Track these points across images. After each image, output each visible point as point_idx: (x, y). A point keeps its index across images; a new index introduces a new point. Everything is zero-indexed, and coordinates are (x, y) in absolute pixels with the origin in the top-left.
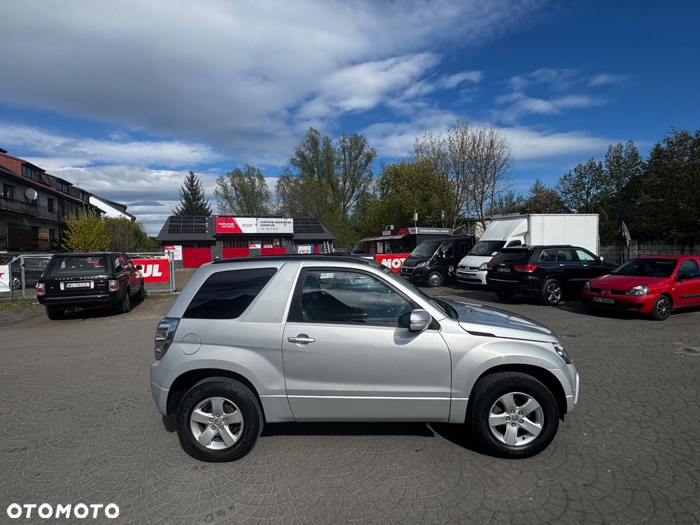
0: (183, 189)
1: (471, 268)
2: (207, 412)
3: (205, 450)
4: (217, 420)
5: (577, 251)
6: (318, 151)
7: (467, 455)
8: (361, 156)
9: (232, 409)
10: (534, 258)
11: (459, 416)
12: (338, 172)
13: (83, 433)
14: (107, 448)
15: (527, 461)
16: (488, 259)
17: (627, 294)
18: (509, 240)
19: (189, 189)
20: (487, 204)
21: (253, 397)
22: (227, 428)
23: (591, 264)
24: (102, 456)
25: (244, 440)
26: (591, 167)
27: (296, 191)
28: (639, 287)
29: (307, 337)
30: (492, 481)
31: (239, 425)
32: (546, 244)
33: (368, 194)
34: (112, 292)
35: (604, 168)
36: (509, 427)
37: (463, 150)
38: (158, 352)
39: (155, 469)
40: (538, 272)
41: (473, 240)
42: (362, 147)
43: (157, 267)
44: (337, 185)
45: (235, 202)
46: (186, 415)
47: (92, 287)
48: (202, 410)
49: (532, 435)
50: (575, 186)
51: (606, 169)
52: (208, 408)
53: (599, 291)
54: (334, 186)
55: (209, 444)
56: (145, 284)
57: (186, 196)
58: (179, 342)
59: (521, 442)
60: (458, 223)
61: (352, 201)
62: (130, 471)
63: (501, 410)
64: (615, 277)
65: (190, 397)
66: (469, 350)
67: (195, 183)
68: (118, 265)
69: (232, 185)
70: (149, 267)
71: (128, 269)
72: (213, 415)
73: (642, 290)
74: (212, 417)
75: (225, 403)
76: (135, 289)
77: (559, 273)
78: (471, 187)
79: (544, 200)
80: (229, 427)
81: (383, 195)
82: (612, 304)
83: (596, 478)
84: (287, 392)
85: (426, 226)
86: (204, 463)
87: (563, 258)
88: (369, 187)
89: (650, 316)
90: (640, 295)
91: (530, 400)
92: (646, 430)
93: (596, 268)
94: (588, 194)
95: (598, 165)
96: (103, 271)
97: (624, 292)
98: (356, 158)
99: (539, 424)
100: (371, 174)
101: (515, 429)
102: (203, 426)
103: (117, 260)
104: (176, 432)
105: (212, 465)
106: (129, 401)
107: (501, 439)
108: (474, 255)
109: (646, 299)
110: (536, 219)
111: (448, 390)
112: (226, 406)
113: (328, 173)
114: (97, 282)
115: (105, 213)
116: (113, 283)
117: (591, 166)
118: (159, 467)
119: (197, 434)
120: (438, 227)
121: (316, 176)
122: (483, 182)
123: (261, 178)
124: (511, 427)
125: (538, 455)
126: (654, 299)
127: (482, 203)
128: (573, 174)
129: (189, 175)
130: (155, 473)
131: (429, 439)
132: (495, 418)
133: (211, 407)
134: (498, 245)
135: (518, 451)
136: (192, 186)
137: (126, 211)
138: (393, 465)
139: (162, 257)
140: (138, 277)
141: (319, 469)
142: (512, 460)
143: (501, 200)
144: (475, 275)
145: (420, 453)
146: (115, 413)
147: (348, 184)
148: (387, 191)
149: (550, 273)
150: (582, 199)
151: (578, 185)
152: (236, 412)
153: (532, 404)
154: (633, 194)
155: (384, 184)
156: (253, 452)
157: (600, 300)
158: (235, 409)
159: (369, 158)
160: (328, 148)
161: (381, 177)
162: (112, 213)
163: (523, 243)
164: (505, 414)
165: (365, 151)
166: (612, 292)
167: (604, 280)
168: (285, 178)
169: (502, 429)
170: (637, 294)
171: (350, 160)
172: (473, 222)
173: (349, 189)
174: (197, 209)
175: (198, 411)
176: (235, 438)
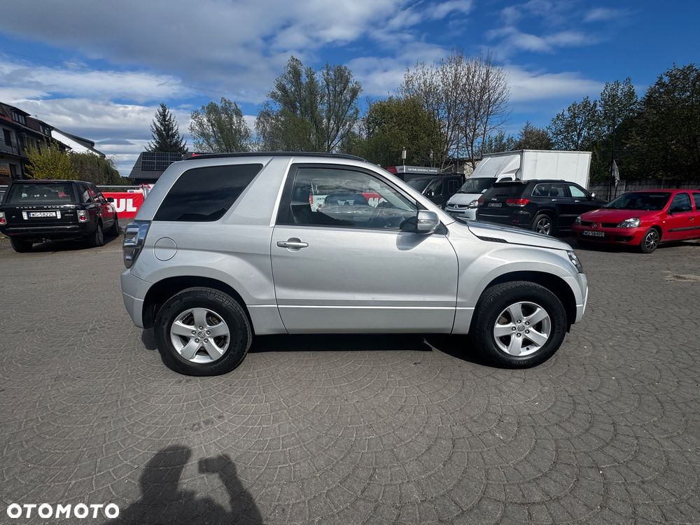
0: (155, 124)
1: (460, 206)
2: (189, 324)
3: (189, 364)
4: (200, 333)
5: (570, 187)
6: (301, 83)
7: (468, 367)
8: (345, 92)
9: (217, 321)
10: (526, 192)
11: (463, 326)
12: (322, 108)
13: (54, 352)
14: (81, 366)
15: (529, 371)
16: (479, 196)
17: (618, 226)
18: (500, 177)
19: (161, 124)
20: (478, 142)
21: (239, 307)
22: (212, 341)
23: (581, 200)
24: (75, 373)
25: (232, 353)
26: (585, 106)
27: (278, 129)
28: (631, 220)
29: (299, 241)
30: (496, 388)
31: (225, 337)
32: (539, 178)
33: (353, 134)
34: (82, 223)
35: (599, 108)
36: (513, 337)
37: (456, 84)
38: (127, 260)
39: (135, 384)
40: (530, 206)
41: (462, 179)
42: (347, 81)
43: (130, 201)
44: (321, 122)
45: (212, 139)
46: (165, 327)
47: (59, 217)
48: (183, 323)
49: (536, 345)
50: (567, 126)
51: (601, 109)
52: (189, 320)
53: (589, 224)
54: (317, 122)
55: (192, 358)
56: (119, 219)
57: (159, 132)
58: (150, 247)
59: (526, 353)
60: (446, 163)
61: (336, 140)
62: (106, 385)
63: (506, 320)
64: (606, 211)
65: (168, 308)
66: (477, 258)
67: (168, 118)
68: (88, 198)
69: (209, 121)
70: (122, 201)
71: (98, 201)
72: (196, 327)
73: (634, 223)
74: (195, 329)
75: (209, 315)
76: (108, 223)
77: (549, 208)
78: (463, 123)
79: (534, 141)
80: (215, 341)
81: (369, 134)
82: (602, 237)
83: (601, 384)
84: (278, 302)
85: (414, 165)
86: (188, 377)
87: (555, 194)
88: (355, 126)
89: (638, 249)
90: (631, 228)
91: (538, 310)
92: (646, 343)
93: (586, 204)
94: (579, 135)
95: (592, 104)
96: (70, 200)
97: (615, 225)
98: (341, 93)
99: (546, 335)
100: (357, 112)
101: (520, 340)
102: (185, 340)
103: (86, 193)
104: (157, 350)
105: (198, 378)
106: (105, 323)
107: (505, 349)
108: (463, 192)
109: (637, 232)
110: (530, 155)
111: (453, 299)
112: (210, 318)
113: (310, 109)
114: (64, 211)
115: (71, 148)
116: (81, 213)
117: (586, 104)
118: (139, 381)
119: (178, 347)
120: (426, 166)
121: (299, 112)
122: (476, 117)
123: (239, 114)
124: (516, 338)
125: (540, 366)
126: (644, 232)
127: (473, 141)
128: (566, 113)
129: (161, 109)
130: (135, 387)
131: (427, 353)
132: (500, 329)
133: (193, 319)
134: (489, 183)
135: (522, 361)
136: (165, 121)
137: (94, 147)
138: (392, 376)
139: (136, 191)
140: (110, 211)
141: (313, 381)
142: (514, 371)
143: (491, 141)
144: (464, 213)
145: (418, 365)
146: (89, 334)
147: (332, 122)
148: (373, 131)
149: (541, 208)
150: (573, 141)
151: (570, 126)
152: (222, 323)
153: (540, 313)
154: (624, 137)
155: (370, 122)
156: (241, 367)
157: (591, 234)
158: (220, 321)
159: (354, 92)
160: (312, 81)
161: (367, 115)
162: (78, 149)
163: (514, 179)
164: (511, 325)
165: (350, 85)
166: (604, 225)
167: (596, 214)
168: (264, 115)
169: (506, 340)
170: (628, 226)
171: (334, 96)
172: (462, 162)
173: (333, 128)
174: (172, 146)
175: (178, 323)
176: (221, 351)
